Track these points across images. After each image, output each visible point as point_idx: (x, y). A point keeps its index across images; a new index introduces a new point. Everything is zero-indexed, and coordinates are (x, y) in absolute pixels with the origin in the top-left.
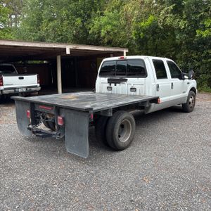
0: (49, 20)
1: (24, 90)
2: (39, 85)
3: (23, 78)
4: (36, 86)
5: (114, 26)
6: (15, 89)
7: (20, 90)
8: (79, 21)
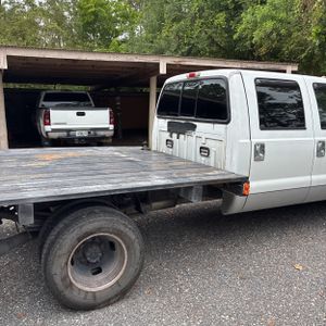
0: (174, 20)
1: (85, 134)
2: (112, 127)
3: (83, 114)
4: (107, 129)
5: (281, 21)
6: (68, 131)
7: (78, 134)
8: (221, 18)
